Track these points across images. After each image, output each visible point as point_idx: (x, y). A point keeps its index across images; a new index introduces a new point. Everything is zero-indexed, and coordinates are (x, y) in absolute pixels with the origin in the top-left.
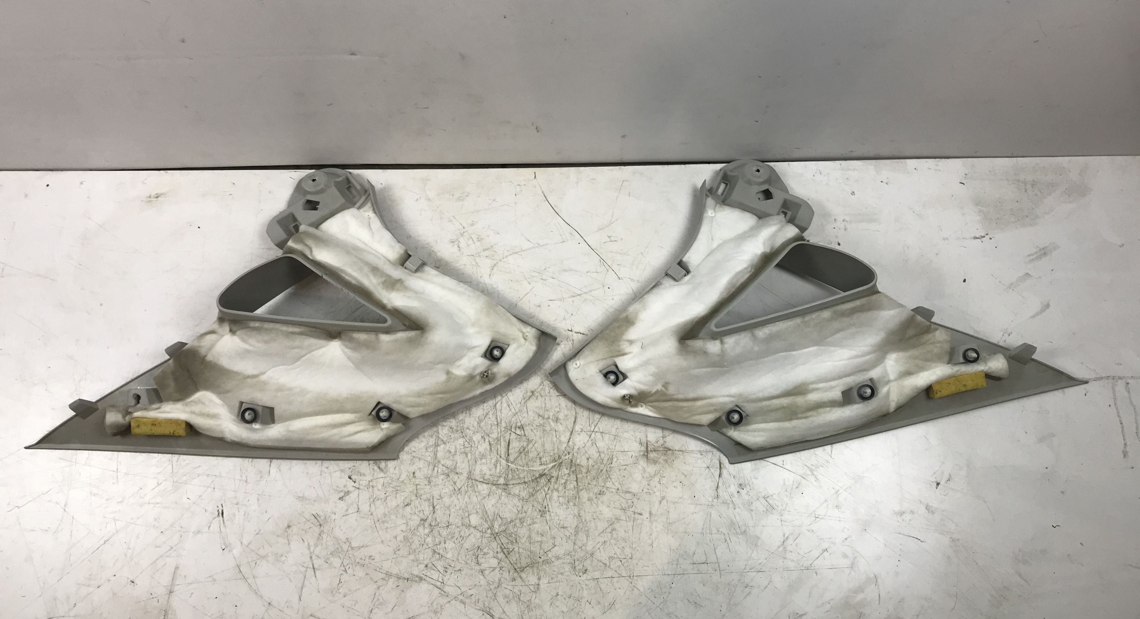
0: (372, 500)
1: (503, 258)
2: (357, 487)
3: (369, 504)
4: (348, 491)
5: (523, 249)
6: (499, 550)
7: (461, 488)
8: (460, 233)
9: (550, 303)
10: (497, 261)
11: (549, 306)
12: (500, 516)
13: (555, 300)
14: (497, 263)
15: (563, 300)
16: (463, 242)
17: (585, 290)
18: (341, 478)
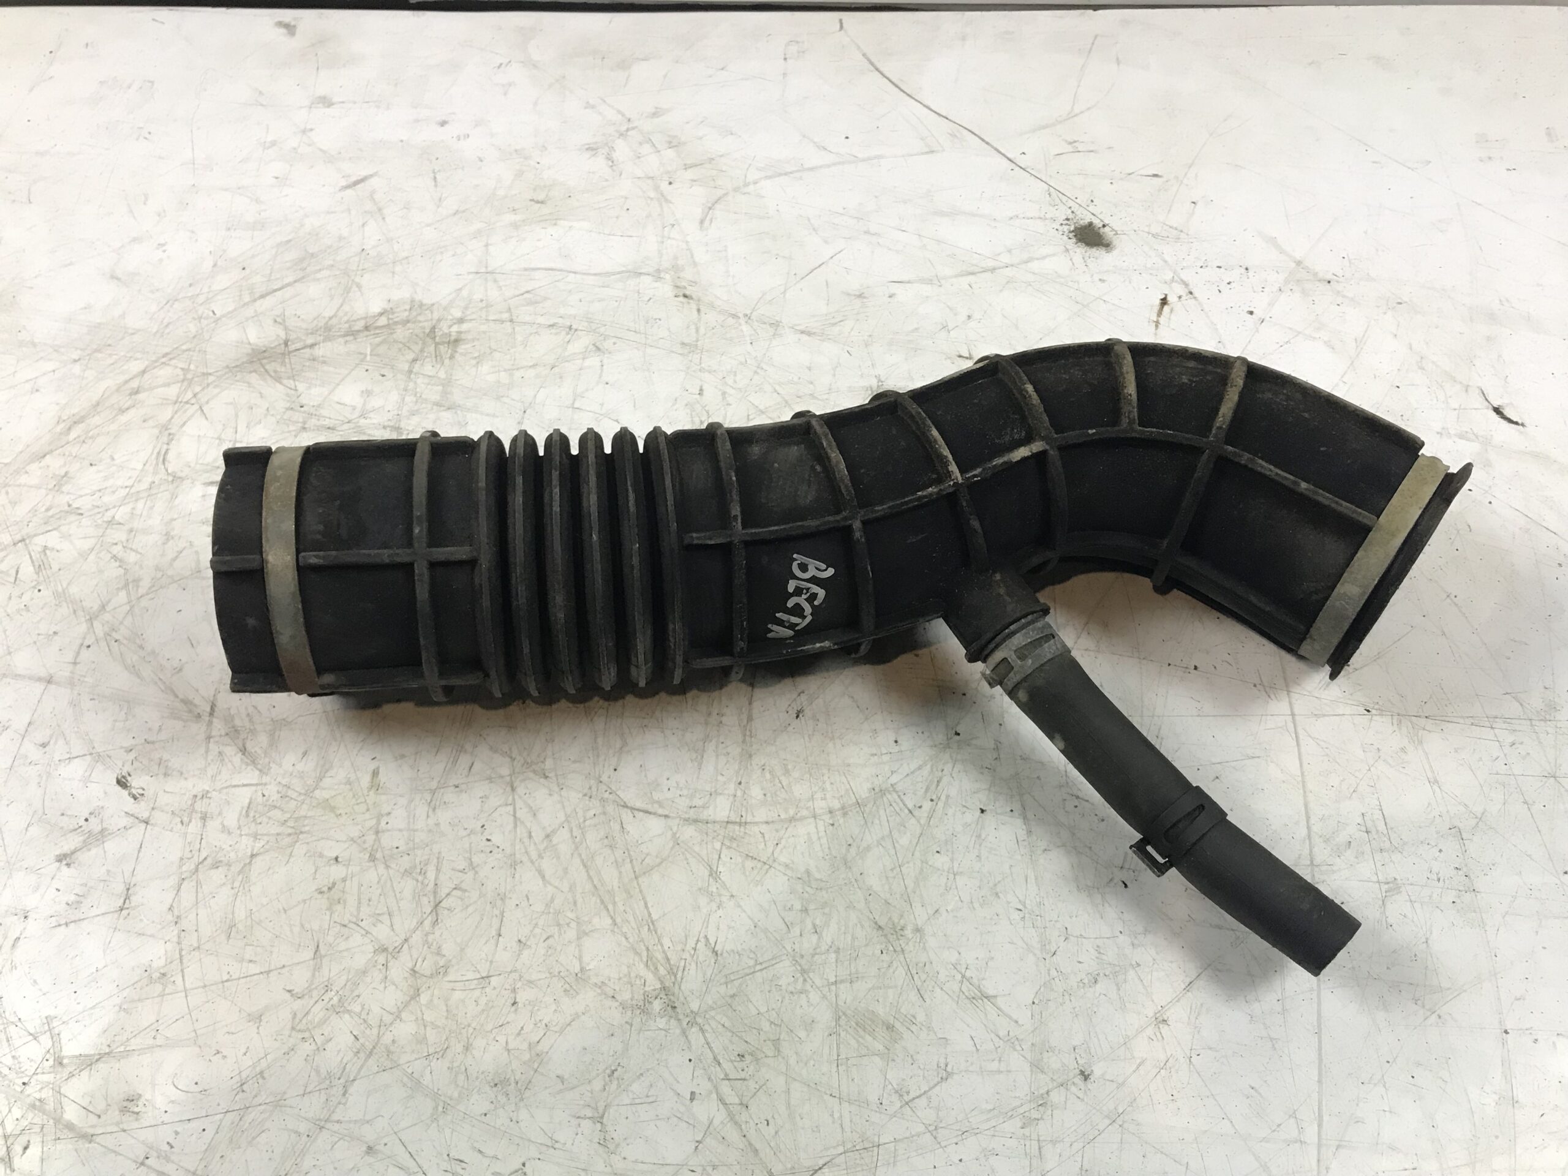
0: (189, 866)
1: (746, 185)
2: (145, 815)
3: (173, 881)
4: (103, 830)
5: (806, 166)
6: (703, 1086)
7: (554, 832)
8: (617, 131)
9: (894, 288)
10: (724, 192)
11: (890, 297)
12: (712, 942)
13: (909, 282)
14: (726, 194)
15: (936, 282)
16: (622, 150)
17: (1005, 259)
18: (86, 781)
